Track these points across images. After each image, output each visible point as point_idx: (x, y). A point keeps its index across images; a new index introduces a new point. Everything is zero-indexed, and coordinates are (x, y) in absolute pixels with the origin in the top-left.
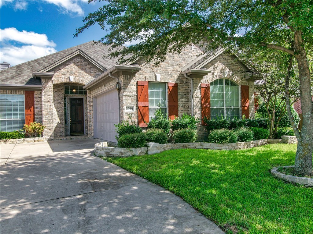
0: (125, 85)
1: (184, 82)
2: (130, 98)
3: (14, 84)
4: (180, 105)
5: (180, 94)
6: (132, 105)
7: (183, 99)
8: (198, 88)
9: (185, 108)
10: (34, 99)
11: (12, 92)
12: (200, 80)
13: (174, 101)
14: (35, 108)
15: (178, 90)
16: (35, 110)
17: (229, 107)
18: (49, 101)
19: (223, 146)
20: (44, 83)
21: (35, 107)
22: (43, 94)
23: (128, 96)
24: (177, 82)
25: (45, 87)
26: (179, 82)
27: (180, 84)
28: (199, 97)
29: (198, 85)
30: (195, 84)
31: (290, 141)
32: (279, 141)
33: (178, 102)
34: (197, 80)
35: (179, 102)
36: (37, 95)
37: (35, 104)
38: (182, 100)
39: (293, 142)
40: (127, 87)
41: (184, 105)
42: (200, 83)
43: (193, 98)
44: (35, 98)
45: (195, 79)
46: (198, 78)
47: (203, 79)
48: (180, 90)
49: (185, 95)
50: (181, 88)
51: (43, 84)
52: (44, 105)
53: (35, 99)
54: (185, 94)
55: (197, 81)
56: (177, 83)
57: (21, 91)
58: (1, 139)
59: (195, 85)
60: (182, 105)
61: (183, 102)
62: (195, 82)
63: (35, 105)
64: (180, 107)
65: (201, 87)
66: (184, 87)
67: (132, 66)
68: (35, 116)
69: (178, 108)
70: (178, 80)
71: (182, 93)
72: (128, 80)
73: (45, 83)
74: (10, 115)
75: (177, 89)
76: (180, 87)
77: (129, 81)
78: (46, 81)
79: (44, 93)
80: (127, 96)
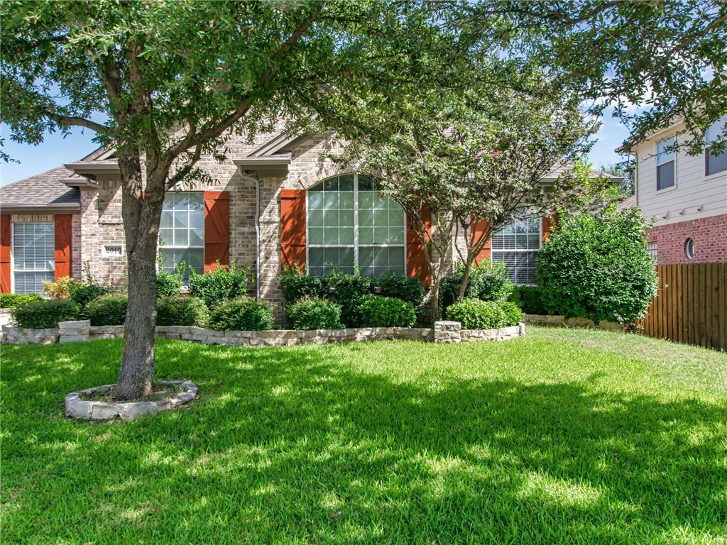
0: (103, 201)
1: (247, 188)
2: (114, 228)
3: (32, 203)
4: (236, 241)
5: (235, 217)
6: (116, 242)
7: (244, 226)
8: (274, 201)
9: (249, 248)
10: (71, 231)
11: (32, 217)
12: (279, 182)
13: (218, 232)
14: (73, 249)
15: (231, 207)
16: (73, 252)
17: (371, 245)
18: (93, 235)
19: (224, 336)
20: (84, 198)
21: (73, 246)
22: (83, 221)
23: (109, 224)
24: (230, 189)
25: (86, 207)
26: (235, 188)
27: (238, 194)
28: (275, 222)
29: (273, 194)
30: (264, 193)
31: (441, 336)
32: (424, 334)
33: (229, 234)
34: (271, 182)
35: (233, 235)
36: (76, 222)
37: (73, 240)
38: (243, 229)
39: (452, 338)
40: (107, 205)
41: (245, 240)
42: (280, 190)
43: (259, 226)
44: (73, 229)
45: (264, 179)
46: (274, 178)
47: (288, 180)
48: (237, 208)
49: (248, 217)
50: (239, 202)
51: (82, 200)
52: (84, 243)
53: (73, 232)
54: (250, 215)
55: (270, 186)
56: (228, 192)
57: (49, 216)
58: (2, 307)
59: (266, 194)
60: (240, 241)
61: (243, 233)
62: (266, 186)
63: (73, 243)
64: (235, 246)
65: (280, 199)
66: (247, 201)
67: (107, 162)
68: (73, 266)
69: (228, 249)
70: (232, 185)
71: (242, 213)
72: (110, 190)
73: (87, 198)
74: (30, 263)
75: (229, 205)
76: (235, 200)
77: (112, 192)
78: (88, 195)
79: (85, 218)
80: (107, 224)
